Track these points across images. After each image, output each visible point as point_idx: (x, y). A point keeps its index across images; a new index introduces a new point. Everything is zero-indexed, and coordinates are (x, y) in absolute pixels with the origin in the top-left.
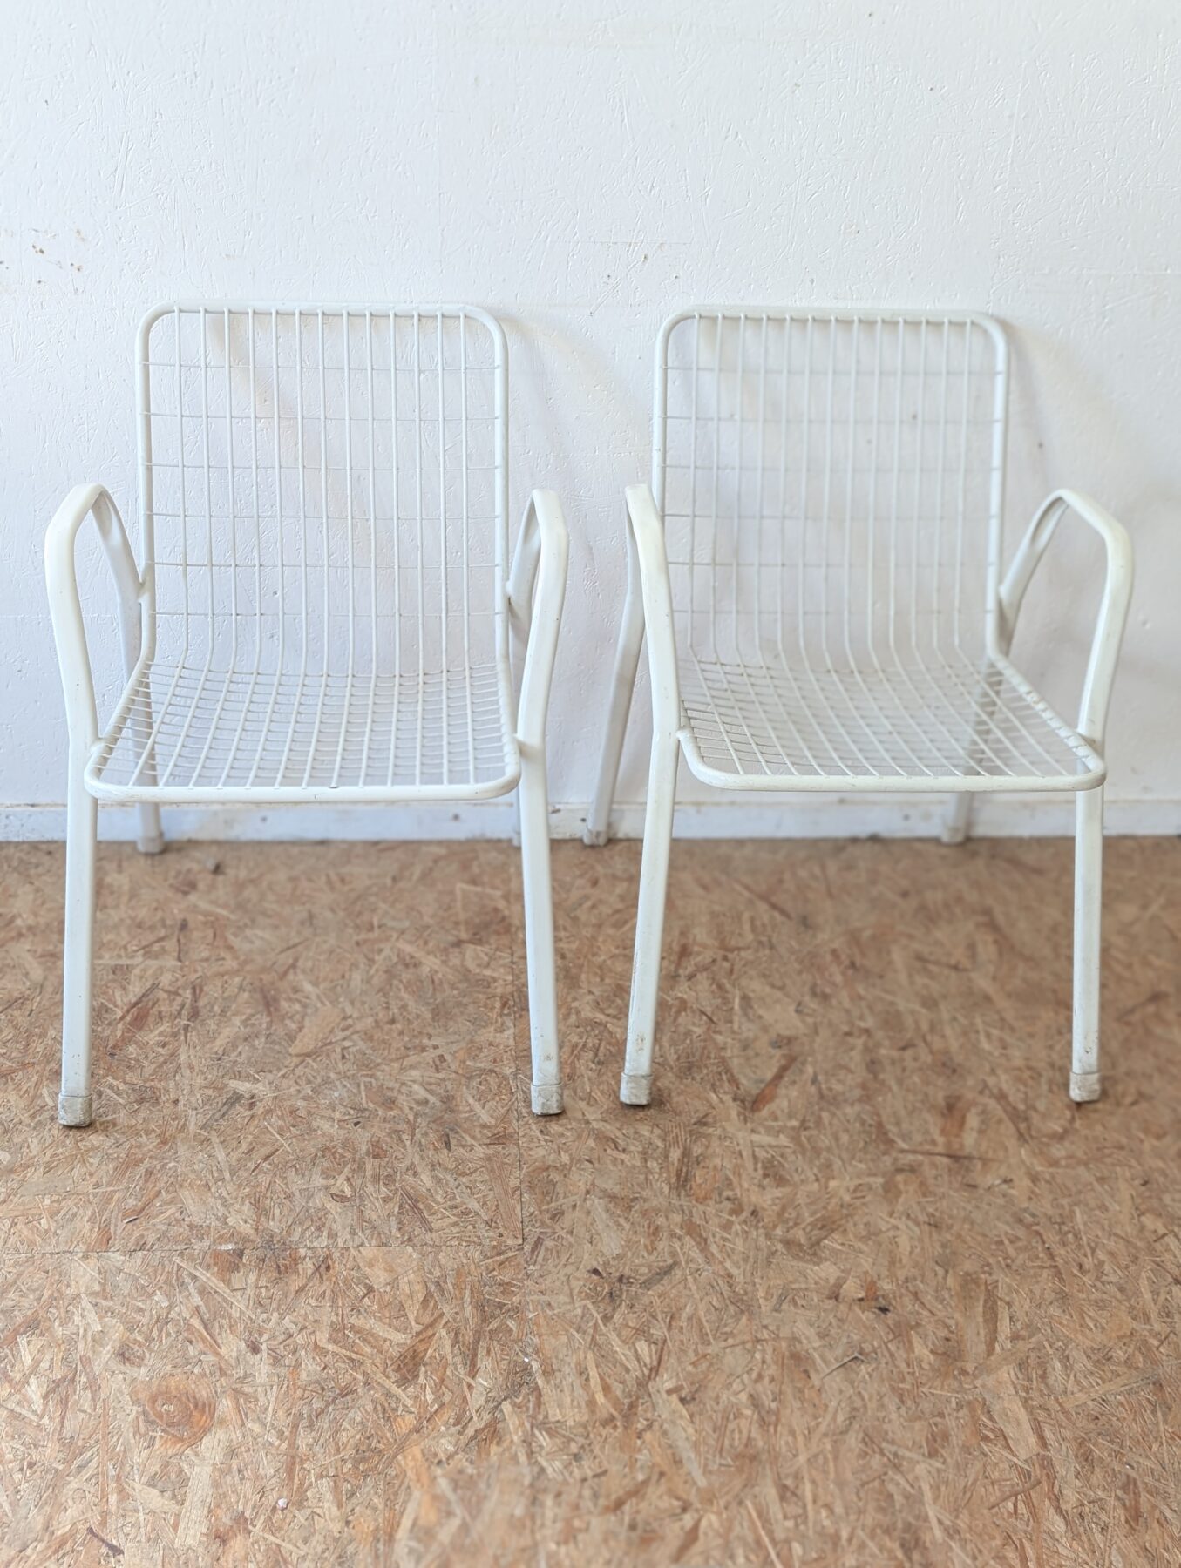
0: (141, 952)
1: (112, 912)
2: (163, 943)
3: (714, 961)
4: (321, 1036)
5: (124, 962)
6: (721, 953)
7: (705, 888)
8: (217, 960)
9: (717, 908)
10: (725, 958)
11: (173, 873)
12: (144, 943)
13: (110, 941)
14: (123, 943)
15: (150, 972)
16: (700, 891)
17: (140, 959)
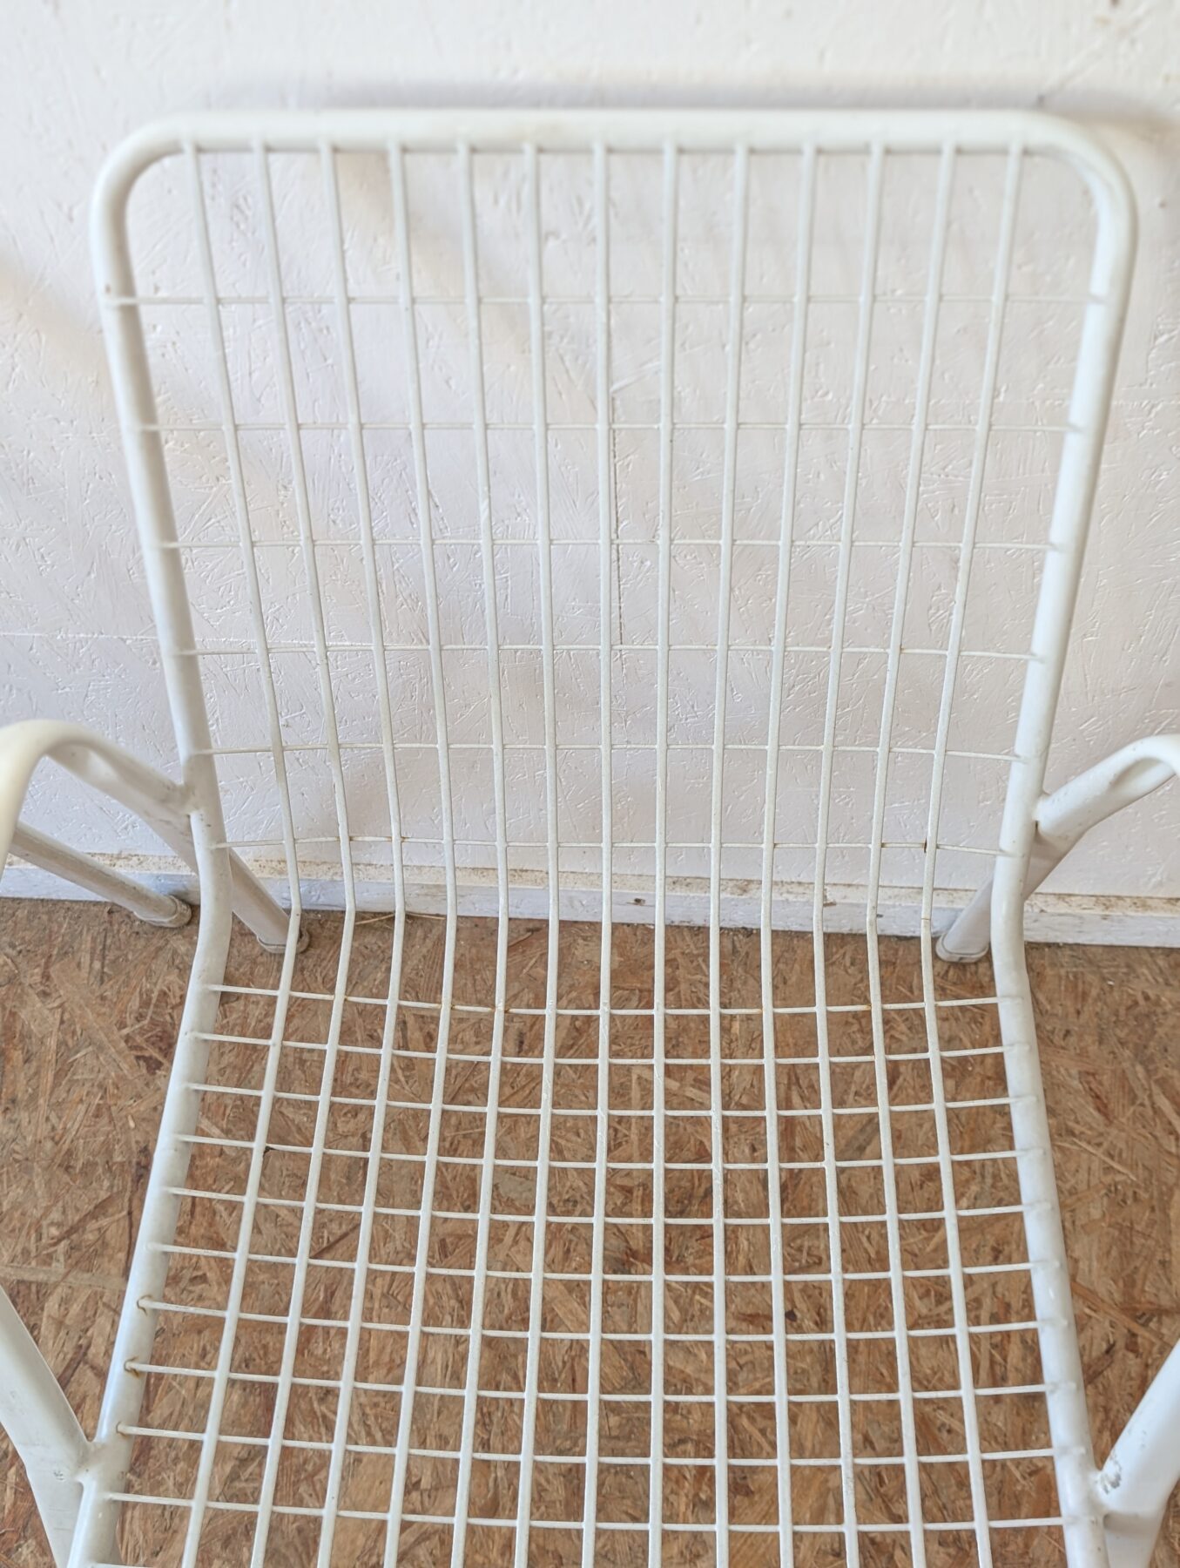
0: (63, 1245)
1: (23, 1116)
2: (104, 1222)
3: (1110, 1350)
4: (361, 1541)
5: (33, 1273)
6: (1125, 1322)
7: (1103, 1108)
8: (193, 1280)
9: (1125, 1175)
10: (1132, 1346)
11: (135, 1004)
12: (73, 1218)
13: (15, 1206)
14: (37, 1213)
15: (75, 1309)
16: (1091, 1113)
17: (59, 1267)
